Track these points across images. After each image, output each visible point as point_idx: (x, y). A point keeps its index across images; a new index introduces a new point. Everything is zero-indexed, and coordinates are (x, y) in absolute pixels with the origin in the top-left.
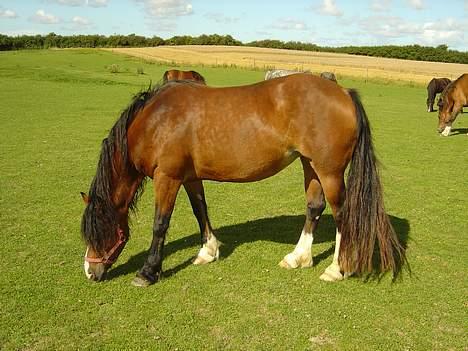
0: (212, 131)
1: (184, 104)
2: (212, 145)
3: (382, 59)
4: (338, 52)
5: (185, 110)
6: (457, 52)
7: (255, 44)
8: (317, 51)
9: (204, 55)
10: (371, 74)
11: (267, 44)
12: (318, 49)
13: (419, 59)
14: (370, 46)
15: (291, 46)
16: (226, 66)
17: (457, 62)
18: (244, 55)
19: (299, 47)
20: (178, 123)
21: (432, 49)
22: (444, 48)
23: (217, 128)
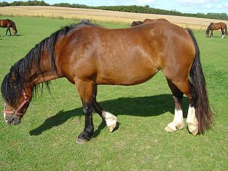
0: (111, 55)
1: (91, 37)
2: (111, 64)
3: (119, 12)
4: (97, 9)
5: (92, 41)
6: (154, 9)
7: (56, 5)
8: (87, 8)
9: (29, 11)
10: (110, 19)
11: (62, 5)
12: (87, 7)
13: (136, 12)
14: (113, 6)
15: (74, 6)
16: (39, 16)
17: (154, 13)
18: (50, 11)
19: (78, 6)
20: (88, 48)
21: (142, 7)
22: (147, 7)
23: (114, 54)
